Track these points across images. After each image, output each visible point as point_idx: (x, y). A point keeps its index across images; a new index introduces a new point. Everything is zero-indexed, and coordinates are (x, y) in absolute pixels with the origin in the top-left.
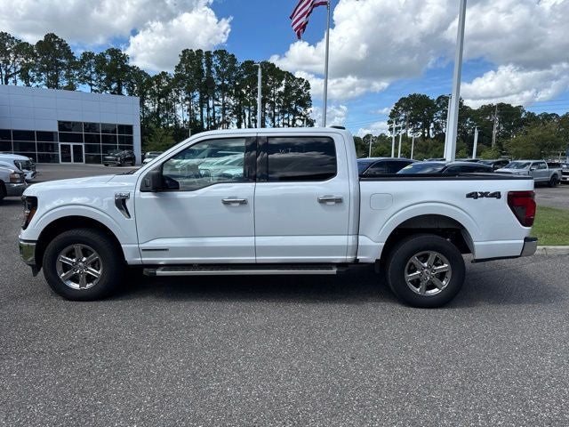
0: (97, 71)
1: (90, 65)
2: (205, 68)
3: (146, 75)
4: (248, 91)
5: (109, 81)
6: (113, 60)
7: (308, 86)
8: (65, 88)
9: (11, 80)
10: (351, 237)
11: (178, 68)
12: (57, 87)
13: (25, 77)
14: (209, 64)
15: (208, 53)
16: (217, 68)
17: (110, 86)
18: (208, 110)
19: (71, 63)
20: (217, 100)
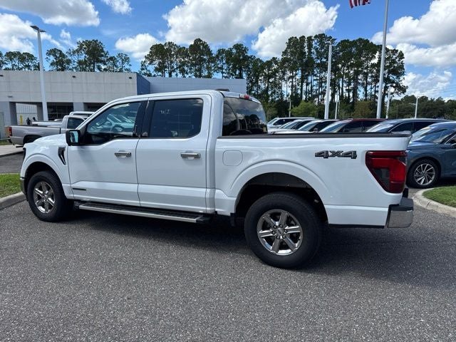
0: (227, 62)
1: (222, 58)
2: (306, 50)
3: (261, 61)
4: (343, 66)
5: (234, 68)
6: (237, 53)
7: (401, 56)
8: (205, 77)
9: (173, 74)
10: (208, 190)
11: (285, 53)
12: (200, 76)
13: (183, 72)
14: (310, 46)
15: (310, 38)
16: (316, 49)
17: (235, 73)
18: (307, 85)
19: (211, 58)
20: (315, 75)
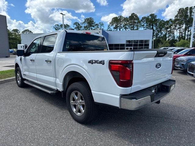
0: (146, 23)
1: (144, 21)
2: (189, 14)
3: (163, 21)
5: (150, 25)
6: (151, 18)
8: (135, 30)
9: (121, 30)
11: (176, 16)
12: (133, 29)
13: (126, 28)
14: (191, 12)
15: (191, 8)
17: (150, 27)
19: (138, 21)
